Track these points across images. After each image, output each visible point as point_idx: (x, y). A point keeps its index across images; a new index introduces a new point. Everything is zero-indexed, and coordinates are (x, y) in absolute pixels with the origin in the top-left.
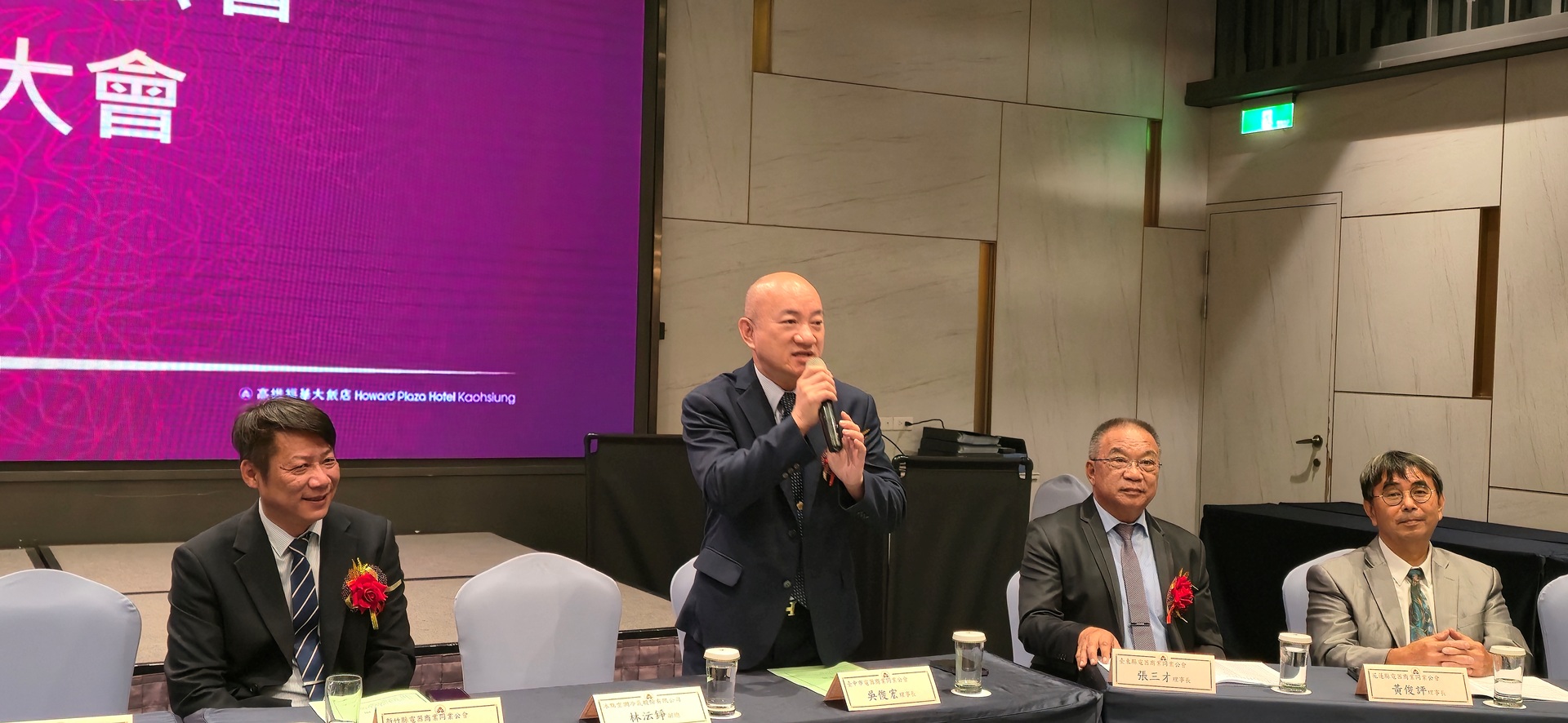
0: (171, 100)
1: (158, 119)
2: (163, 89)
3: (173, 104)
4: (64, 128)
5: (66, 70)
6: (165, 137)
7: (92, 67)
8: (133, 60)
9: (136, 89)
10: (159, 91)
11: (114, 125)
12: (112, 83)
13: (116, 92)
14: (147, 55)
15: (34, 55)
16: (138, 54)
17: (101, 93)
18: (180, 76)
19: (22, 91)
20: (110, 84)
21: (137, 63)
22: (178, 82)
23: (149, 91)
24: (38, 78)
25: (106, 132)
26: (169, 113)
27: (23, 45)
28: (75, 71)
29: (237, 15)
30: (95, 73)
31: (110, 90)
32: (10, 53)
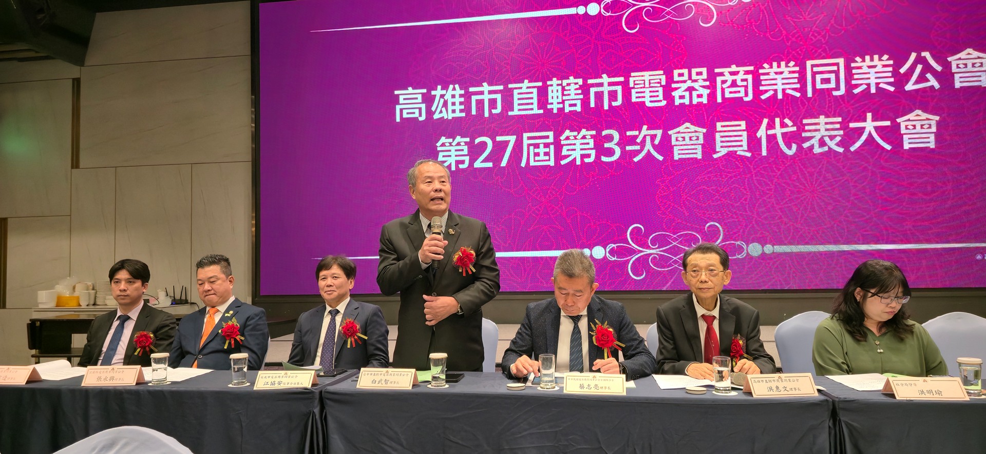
0: (934, 129)
1: (929, 138)
2: (930, 125)
3: (935, 131)
4: (888, 147)
5: (888, 123)
6: (932, 145)
7: (898, 120)
8: (915, 114)
9: (918, 127)
10: (928, 126)
11: (910, 143)
12: (908, 125)
13: (910, 129)
14: (922, 111)
15: (874, 119)
16: (918, 112)
17: (903, 131)
18: (937, 118)
19: (870, 134)
20: (906, 126)
21: (918, 115)
22: (936, 121)
23: (924, 127)
24: (876, 128)
25: (906, 146)
26: (933, 134)
27: (869, 115)
28: (891, 123)
29: (961, 87)
30: (900, 123)
31: (907, 128)
32: (865, 120)
